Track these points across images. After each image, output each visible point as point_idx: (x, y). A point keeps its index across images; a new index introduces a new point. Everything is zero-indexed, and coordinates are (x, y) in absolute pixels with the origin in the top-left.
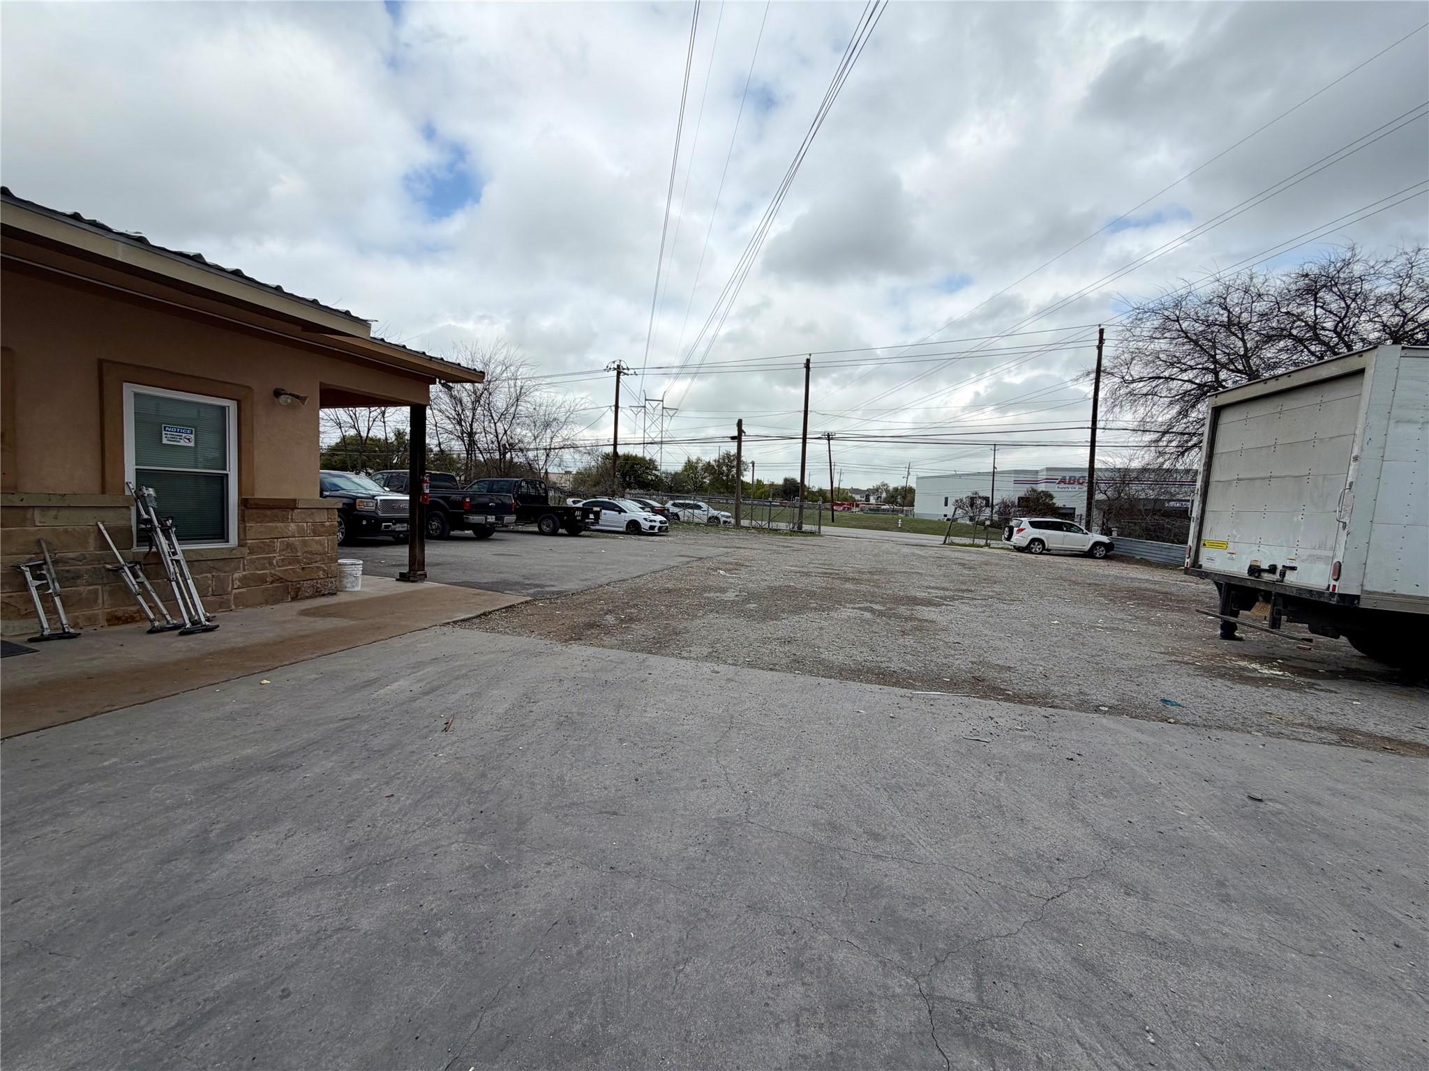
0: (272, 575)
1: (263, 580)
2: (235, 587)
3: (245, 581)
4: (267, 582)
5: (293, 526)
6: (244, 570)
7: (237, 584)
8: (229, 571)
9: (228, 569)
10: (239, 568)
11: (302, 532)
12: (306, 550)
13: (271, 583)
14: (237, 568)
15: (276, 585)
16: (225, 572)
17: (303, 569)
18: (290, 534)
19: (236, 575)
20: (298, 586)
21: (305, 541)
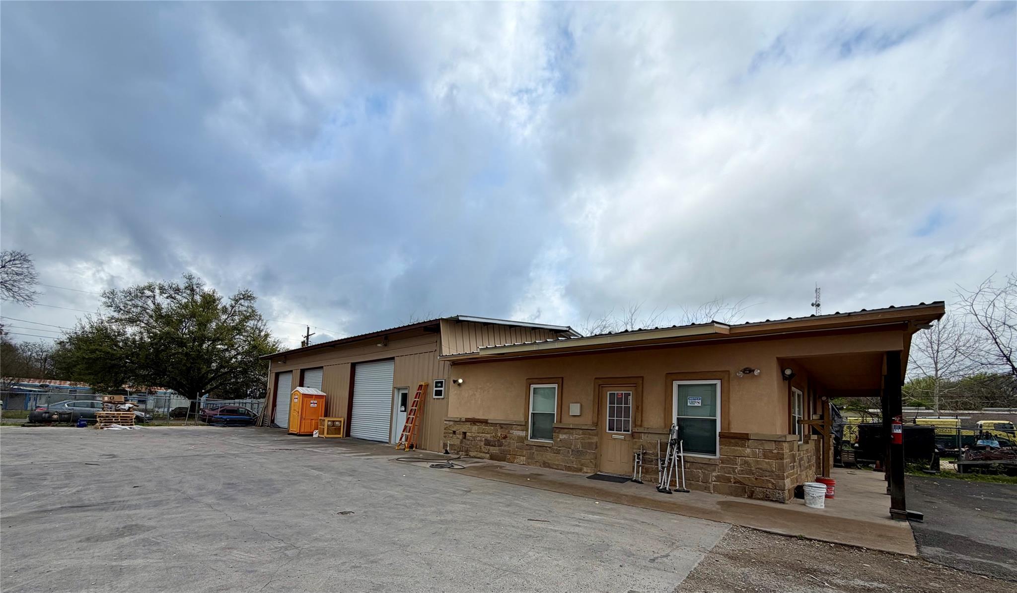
0: (735, 478)
1: (728, 480)
2: (713, 480)
3: (718, 478)
4: (731, 482)
5: (748, 450)
6: (718, 472)
7: (714, 479)
8: (711, 471)
9: (709, 469)
10: (715, 471)
11: (755, 455)
12: (758, 467)
13: (734, 483)
14: (714, 470)
15: (737, 485)
16: (709, 471)
17: (756, 479)
18: (746, 455)
19: (714, 474)
20: (753, 489)
21: (758, 461)
